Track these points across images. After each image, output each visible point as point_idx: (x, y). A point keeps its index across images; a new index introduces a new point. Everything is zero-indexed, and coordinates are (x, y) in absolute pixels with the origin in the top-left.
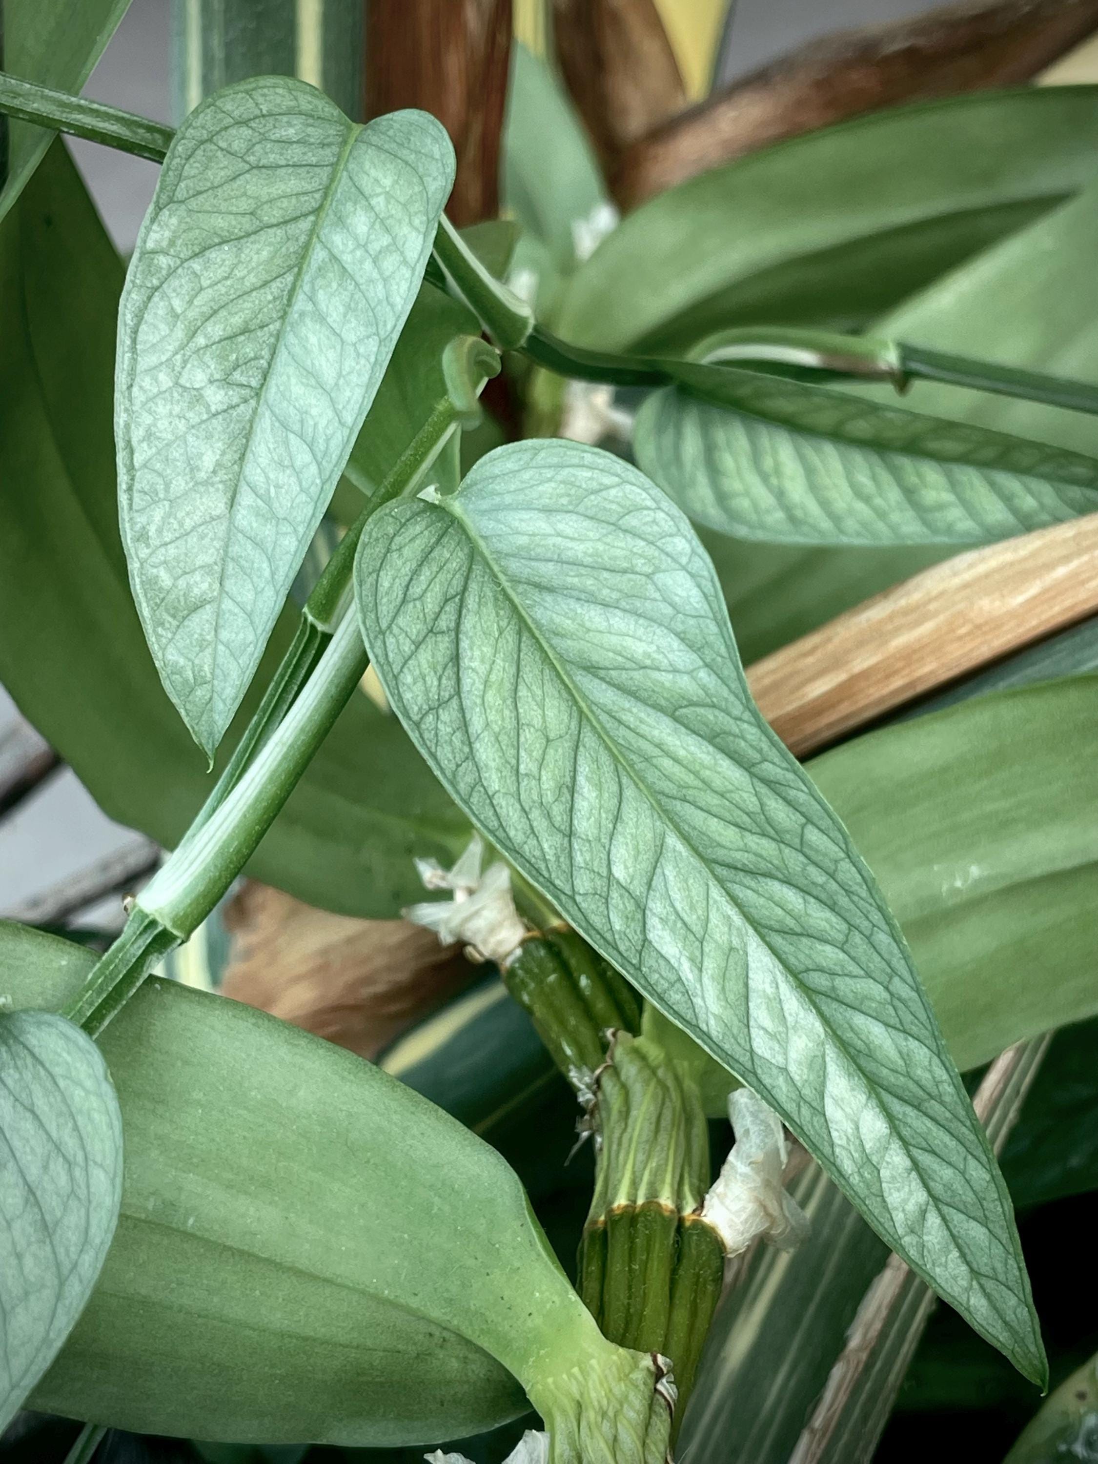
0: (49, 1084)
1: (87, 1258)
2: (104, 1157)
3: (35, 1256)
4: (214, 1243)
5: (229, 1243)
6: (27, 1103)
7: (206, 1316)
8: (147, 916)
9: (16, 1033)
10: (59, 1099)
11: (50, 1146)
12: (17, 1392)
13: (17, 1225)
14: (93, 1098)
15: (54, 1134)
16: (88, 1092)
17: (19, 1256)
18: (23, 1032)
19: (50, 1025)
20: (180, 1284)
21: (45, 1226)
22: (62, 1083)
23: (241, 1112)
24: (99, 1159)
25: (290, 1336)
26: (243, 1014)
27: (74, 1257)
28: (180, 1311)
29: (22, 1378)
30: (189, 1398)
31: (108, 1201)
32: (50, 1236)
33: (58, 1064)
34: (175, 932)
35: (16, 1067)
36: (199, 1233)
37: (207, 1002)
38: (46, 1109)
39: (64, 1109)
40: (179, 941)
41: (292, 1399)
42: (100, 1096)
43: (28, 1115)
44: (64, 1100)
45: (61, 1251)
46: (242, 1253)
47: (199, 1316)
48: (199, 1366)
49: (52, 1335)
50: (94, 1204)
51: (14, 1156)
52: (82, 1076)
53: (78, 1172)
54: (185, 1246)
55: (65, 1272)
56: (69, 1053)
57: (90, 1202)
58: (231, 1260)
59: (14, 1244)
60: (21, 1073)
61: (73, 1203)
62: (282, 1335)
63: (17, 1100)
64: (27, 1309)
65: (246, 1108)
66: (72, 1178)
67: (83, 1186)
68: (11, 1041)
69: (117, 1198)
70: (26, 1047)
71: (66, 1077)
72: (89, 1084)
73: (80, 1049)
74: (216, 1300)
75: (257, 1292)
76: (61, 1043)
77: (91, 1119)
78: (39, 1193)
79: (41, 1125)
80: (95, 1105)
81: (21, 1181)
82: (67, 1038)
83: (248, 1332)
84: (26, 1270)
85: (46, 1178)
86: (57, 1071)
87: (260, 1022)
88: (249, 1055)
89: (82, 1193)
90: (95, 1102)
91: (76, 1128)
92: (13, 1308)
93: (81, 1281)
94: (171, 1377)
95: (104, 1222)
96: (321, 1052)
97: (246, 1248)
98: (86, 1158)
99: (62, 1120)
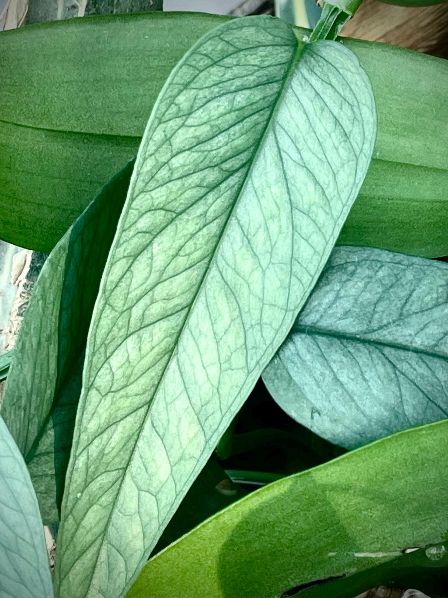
0: (336, 72)
1: (366, 146)
2: (366, 101)
3: (343, 147)
4: (391, 162)
5: (399, 161)
6: (328, 82)
7: (393, 199)
8: (332, 6)
9: (315, 51)
10: (341, 77)
11: (341, 99)
12: (346, 207)
13: (333, 135)
14: (356, 75)
15: (342, 94)
16: (353, 73)
17: (337, 149)
18: (318, 50)
19: (329, 45)
20: (377, 185)
21: (346, 135)
22: (341, 71)
23: (394, 97)
24: (364, 102)
25: (436, 202)
26: (387, 49)
27: (360, 146)
28: (379, 199)
29: (347, 201)
30: (388, 242)
31: (371, 120)
32: (348, 138)
33: (337, 63)
34: (348, 12)
35: (319, 66)
36: (383, 159)
37: (367, 46)
38: (336, 83)
39: (345, 83)
40: (350, 17)
41: (440, 234)
42: (359, 74)
43: (330, 86)
44: (343, 78)
45: (354, 144)
46: (407, 165)
47: (389, 199)
48: (392, 224)
49: (357, 182)
50: (365, 122)
51: (326, 105)
52: (349, 66)
53: (356, 109)
54: (376, 166)
55: (358, 153)
56: (341, 57)
57: (363, 121)
58: (401, 170)
59: (333, 143)
60: (322, 69)
61: (356, 123)
62: (432, 202)
63: (322, 80)
64: (344, 171)
65: (396, 95)
66: (354, 112)
67: (359, 115)
68: (315, 56)
69: (375, 118)
70: (321, 57)
71: (342, 68)
72: (353, 69)
73: (346, 55)
74: (396, 190)
75: (416, 184)
76: (337, 53)
77: (357, 85)
78: (340, 120)
79: (336, 90)
80: (358, 79)
81: (331, 116)
82: (339, 50)
83: (415, 203)
84: (341, 154)
85: (342, 113)
86: (337, 66)
87: (396, 51)
88: (393, 69)
89: (359, 117)
90: (357, 77)
91: (351, 89)
92: (338, 171)
93: (365, 156)
94: (378, 233)
95: (371, 130)
96: (430, 62)
97: (408, 162)
98: (358, 103)
99: (344, 87)
